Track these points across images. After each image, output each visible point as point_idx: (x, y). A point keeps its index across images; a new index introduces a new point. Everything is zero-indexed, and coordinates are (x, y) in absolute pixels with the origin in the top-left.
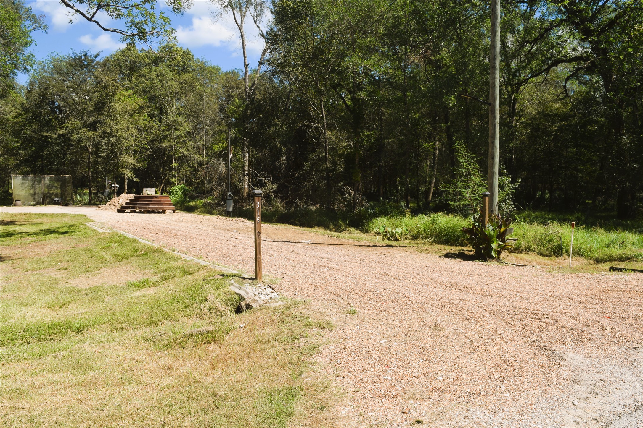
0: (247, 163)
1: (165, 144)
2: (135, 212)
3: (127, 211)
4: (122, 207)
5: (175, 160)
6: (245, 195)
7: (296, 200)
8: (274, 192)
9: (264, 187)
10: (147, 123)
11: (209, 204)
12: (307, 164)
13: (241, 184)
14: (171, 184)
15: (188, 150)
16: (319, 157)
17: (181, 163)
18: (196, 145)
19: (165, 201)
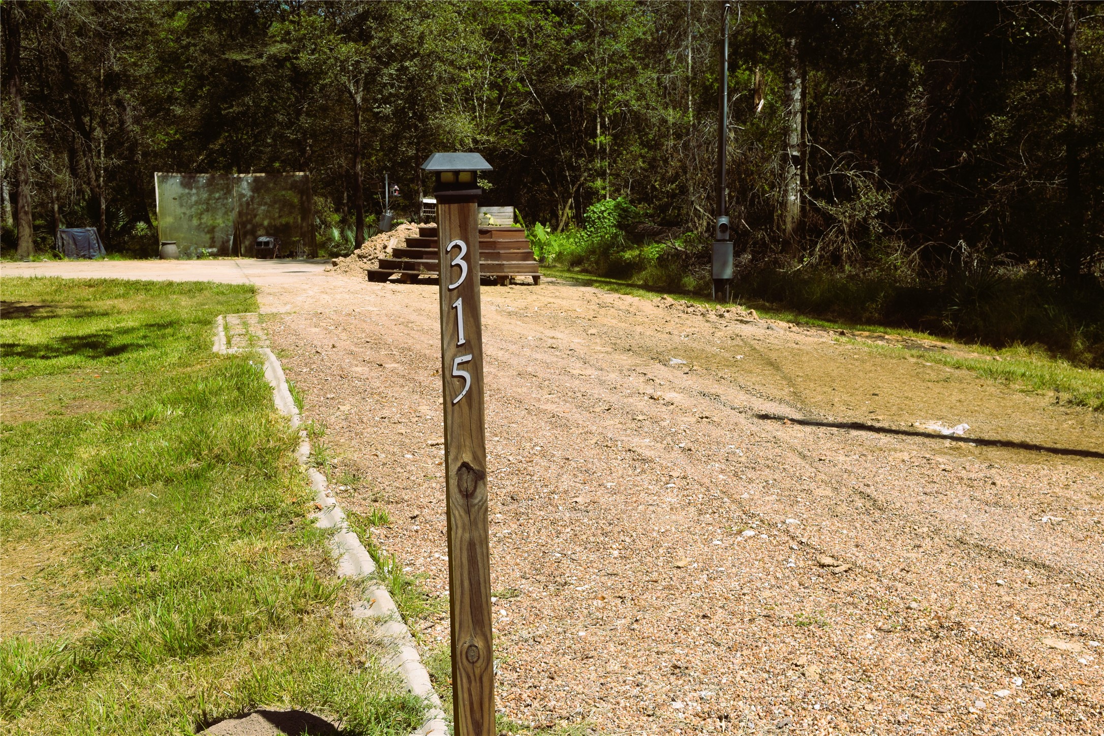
0: (797, 123)
1: (576, 80)
2: (414, 280)
3: (393, 277)
4: (383, 264)
5: (603, 125)
6: (789, 226)
7: (955, 244)
8: (881, 216)
9: (850, 200)
10: (523, 19)
11: (677, 254)
12: (998, 120)
13: (775, 193)
14: (591, 196)
15: (641, 97)
16: (1044, 96)
17: (623, 132)
18: (666, 78)
19: (507, 246)
